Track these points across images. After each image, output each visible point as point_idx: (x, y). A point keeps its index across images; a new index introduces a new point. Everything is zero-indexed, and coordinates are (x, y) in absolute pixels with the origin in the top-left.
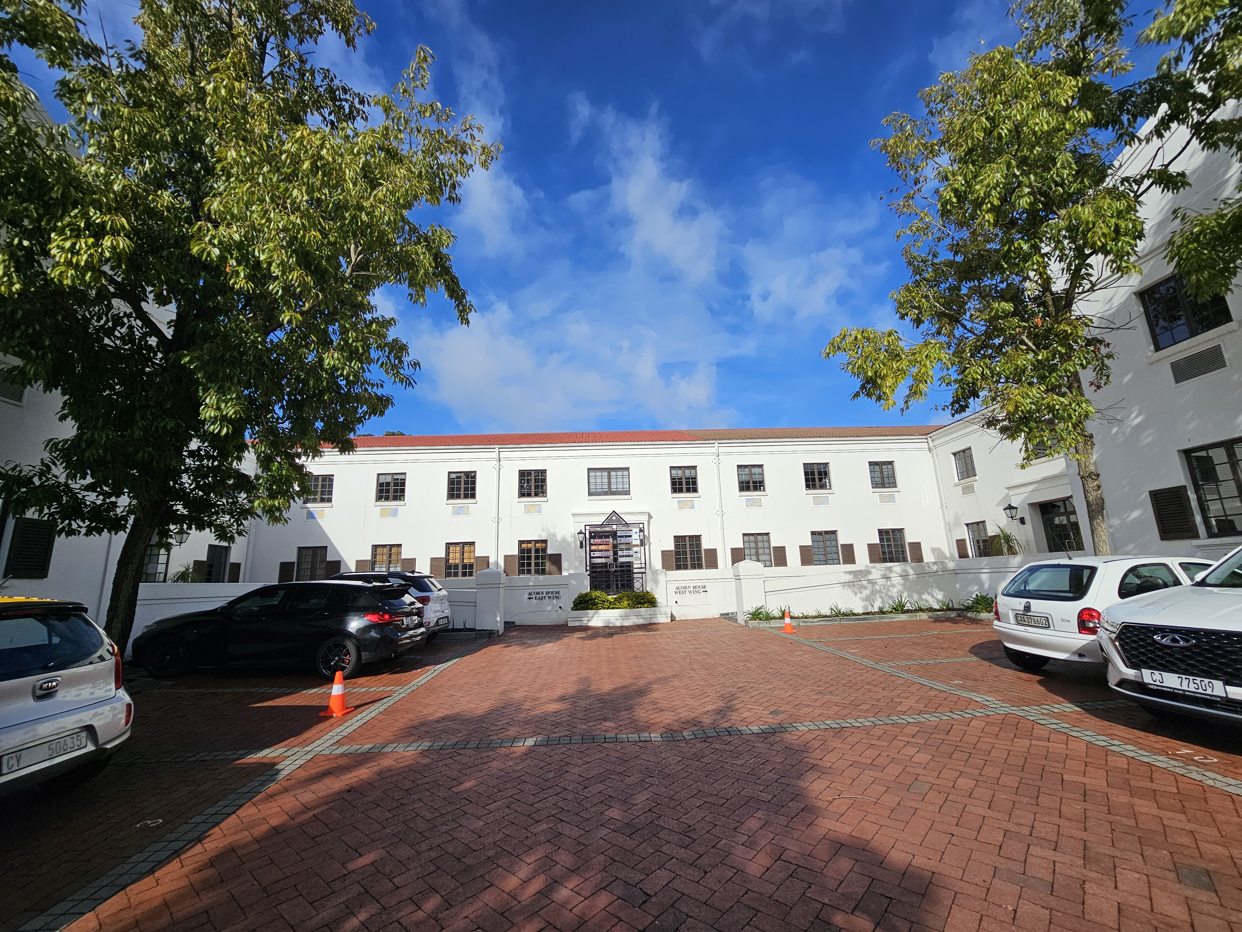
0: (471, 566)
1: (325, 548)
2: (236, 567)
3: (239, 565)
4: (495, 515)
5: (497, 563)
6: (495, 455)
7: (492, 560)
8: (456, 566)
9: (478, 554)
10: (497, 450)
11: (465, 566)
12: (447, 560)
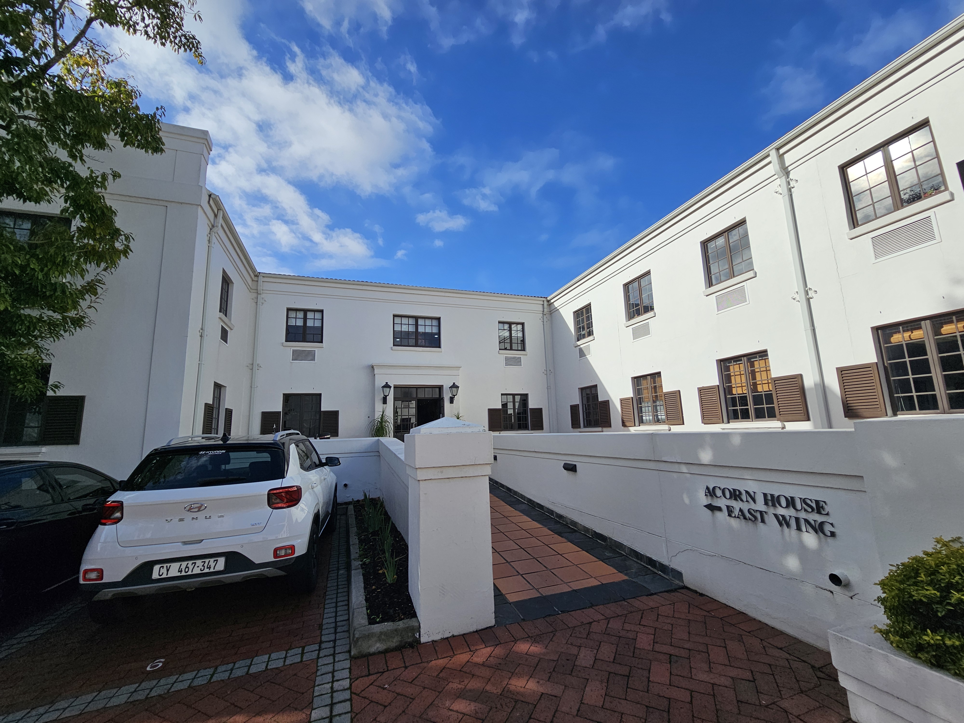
0: (769, 398)
1: (595, 386)
2: (538, 412)
3: (540, 410)
4: (796, 285)
5: (823, 388)
6: (772, 169)
7: (809, 382)
8: (743, 400)
9: (775, 373)
10: (773, 153)
11: (758, 400)
12: (728, 390)
